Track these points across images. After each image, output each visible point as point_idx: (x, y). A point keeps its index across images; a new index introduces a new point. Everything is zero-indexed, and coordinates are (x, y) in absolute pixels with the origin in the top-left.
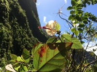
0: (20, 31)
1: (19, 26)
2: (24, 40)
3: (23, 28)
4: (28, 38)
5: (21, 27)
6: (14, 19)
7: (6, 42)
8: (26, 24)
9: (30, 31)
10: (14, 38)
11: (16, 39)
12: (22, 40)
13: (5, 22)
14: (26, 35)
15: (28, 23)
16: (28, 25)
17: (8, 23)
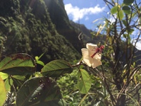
0: (38, 28)
1: (37, 19)
2: (46, 40)
3: (42, 22)
4: (50, 37)
5: (39, 21)
6: (28, 9)
7: (21, 44)
8: (46, 15)
9: (53, 26)
10: (31, 38)
11: (34, 39)
12: (42, 40)
13: (15, 15)
14: (48, 32)
15: (48, 13)
16: (49, 17)
17: (19, 17)
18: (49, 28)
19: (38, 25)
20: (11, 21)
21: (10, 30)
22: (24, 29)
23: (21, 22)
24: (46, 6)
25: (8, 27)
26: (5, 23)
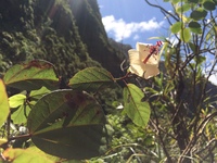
0: (61, 49)
1: (59, 36)
2: (72, 68)
3: (67, 41)
4: (79, 63)
5: (63, 39)
6: (46, 20)
8: (73, 30)
9: (83, 47)
12: (66, 68)
13: (26, 29)
14: (76, 57)
15: (76, 28)
16: (77, 32)
17: (33, 33)
18: (77, 50)
19: (60, 45)
20: (19, 39)
21: (18, 52)
22: (39, 50)
23: (35, 40)
24: (73, 17)
25: (15, 48)
26: (11, 41)
